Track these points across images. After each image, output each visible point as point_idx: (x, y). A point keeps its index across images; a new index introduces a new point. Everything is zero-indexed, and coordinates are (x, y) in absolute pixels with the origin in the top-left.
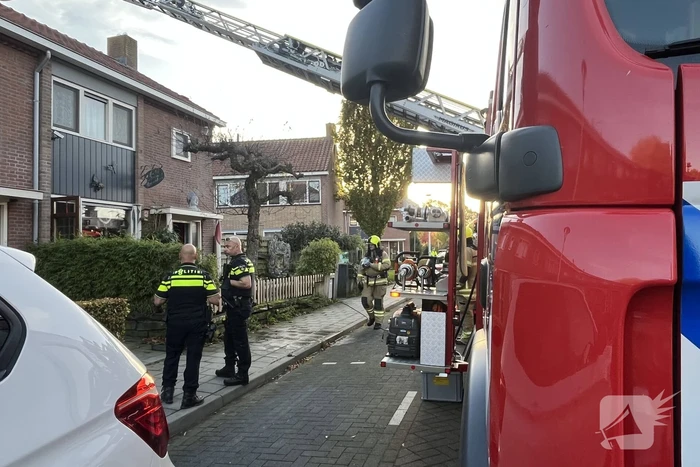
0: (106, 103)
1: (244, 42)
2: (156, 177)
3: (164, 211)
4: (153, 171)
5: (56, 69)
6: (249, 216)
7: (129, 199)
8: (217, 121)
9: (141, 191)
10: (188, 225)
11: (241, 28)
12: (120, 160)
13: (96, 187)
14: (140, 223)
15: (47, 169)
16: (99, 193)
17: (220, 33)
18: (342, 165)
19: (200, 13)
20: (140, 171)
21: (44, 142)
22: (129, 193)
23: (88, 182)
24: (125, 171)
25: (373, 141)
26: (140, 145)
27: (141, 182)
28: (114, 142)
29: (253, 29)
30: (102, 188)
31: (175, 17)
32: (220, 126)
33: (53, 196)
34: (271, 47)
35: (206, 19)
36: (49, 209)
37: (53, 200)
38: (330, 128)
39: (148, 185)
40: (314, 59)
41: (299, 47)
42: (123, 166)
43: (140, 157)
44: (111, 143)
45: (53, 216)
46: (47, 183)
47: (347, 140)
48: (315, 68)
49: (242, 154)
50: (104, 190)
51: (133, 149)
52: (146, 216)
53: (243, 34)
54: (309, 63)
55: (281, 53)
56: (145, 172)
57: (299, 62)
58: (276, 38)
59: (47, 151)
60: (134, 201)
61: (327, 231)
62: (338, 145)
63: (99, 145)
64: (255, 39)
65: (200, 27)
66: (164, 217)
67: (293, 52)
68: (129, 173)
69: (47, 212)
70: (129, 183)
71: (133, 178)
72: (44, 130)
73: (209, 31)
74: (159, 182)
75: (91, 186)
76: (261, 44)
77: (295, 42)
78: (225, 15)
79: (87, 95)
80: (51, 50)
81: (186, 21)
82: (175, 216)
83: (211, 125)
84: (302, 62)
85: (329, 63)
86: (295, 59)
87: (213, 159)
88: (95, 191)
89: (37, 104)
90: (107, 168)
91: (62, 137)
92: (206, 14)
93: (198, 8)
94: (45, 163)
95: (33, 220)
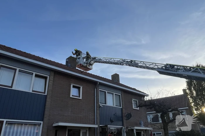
0: (113, 94)
1: (152, 69)
2: (129, 116)
3: (133, 128)
4: (128, 114)
5: (100, 87)
6: (164, 129)
7: (122, 125)
8: (145, 95)
9: (125, 121)
10: (141, 133)
11: (151, 65)
12: (118, 112)
13: (112, 121)
14: (125, 133)
15: (98, 117)
16: (113, 123)
17: (144, 67)
18: (193, 104)
19: (137, 63)
20: (124, 114)
21: (98, 109)
22: (121, 122)
23: (109, 120)
24: (119, 115)
25: (204, 93)
26: (123, 106)
27: (125, 118)
28: (116, 106)
29: (155, 64)
30: (113, 121)
31: (130, 66)
32: (147, 96)
33: (100, 125)
34: (162, 68)
35: (139, 64)
36: (99, 130)
37: (100, 127)
38: (184, 91)
39: (127, 119)
40: (179, 69)
41: (172, 66)
42: (119, 113)
43: (124, 110)
44: (115, 106)
45: (100, 132)
46: (98, 122)
47: (193, 94)
48: (180, 72)
49: (158, 106)
50: (114, 122)
51: (121, 107)
52: (127, 130)
53: (152, 66)
54: (177, 71)
55: (166, 69)
56: (126, 115)
57: (173, 71)
58: (163, 65)
59: (98, 111)
60: (123, 125)
61: (195, 132)
62: (189, 97)
63: (112, 107)
64: (156, 67)
65: (138, 67)
66: (133, 130)
67: (170, 68)
68: (121, 116)
69: (99, 131)
70: (121, 119)
71: (122, 117)
72: (98, 105)
73: (141, 68)
74: (130, 118)
75: (110, 121)
76: (158, 68)
77: (170, 65)
78: (145, 62)
79: (108, 93)
80: (98, 82)
81: (134, 66)
82: (136, 130)
83: (144, 96)
84: (175, 71)
85: (185, 70)
86: (171, 71)
87: (148, 109)
88: (112, 123)
89: (96, 97)
90: (114, 115)
91: (102, 106)
92: (139, 63)
93: (137, 62)
94: (98, 115)
95: (95, 134)
